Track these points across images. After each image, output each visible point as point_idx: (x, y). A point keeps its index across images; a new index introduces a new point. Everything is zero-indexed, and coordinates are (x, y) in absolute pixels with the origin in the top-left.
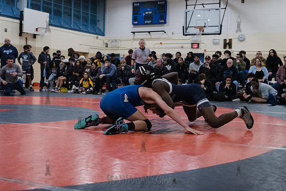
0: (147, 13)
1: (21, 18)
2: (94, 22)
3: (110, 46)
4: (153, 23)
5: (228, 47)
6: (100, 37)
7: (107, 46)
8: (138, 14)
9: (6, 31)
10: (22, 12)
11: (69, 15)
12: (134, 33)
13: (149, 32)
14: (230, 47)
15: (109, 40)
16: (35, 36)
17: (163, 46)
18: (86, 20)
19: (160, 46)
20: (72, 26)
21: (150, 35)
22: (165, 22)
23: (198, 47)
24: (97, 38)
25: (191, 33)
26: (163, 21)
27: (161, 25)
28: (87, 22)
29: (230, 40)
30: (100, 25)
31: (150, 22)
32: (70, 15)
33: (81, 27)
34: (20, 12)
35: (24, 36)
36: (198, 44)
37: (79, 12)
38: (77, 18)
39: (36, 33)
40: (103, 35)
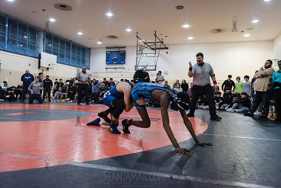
0: (114, 57)
1: (39, 58)
2: (84, 62)
3: (93, 76)
4: (118, 64)
8: (109, 58)
9: (30, 65)
10: (40, 54)
12: (107, 68)
13: (115, 68)
15: (92, 73)
16: (48, 69)
18: (79, 60)
19: (122, 76)
20: (70, 63)
21: (116, 70)
22: (125, 63)
26: (123, 62)
27: (122, 64)
30: (87, 64)
31: (116, 62)
32: (70, 57)
33: (76, 65)
35: (41, 68)
37: (75, 56)
38: (73, 59)
39: (49, 67)
40: (89, 69)
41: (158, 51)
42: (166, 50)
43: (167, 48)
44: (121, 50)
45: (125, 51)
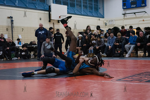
1: (49, 10)
2: (97, 9)
3: (109, 25)
4: (137, 7)
6: (101, 19)
7: (106, 25)
8: (126, 1)
10: (50, 7)
11: (80, 6)
12: (124, 14)
13: (135, 13)
15: (107, 21)
16: (58, 21)
17: (145, 22)
18: (91, 8)
19: (143, 22)
20: (82, 13)
21: (135, 15)
22: (146, 6)
24: (99, 20)
26: (144, 5)
27: (143, 8)
28: (92, 10)
30: (100, 11)
31: (135, 6)
33: (88, 13)
34: (48, 7)
35: (52, 22)
37: (86, 3)
38: (85, 7)
40: (103, 17)
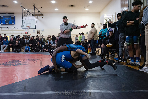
0: (6, 20)
5: (38, 33)
8: (2, 20)
12: (1, 27)
13: (8, 27)
14: (39, 33)
19: (13, 33)
22: (14, 24)
23: (28, 33)
25: (25, 28)
26: (13, 23)
29: (39, 31)
31: (8, 23)
36: (28, 32)
41: (36, 16)
42: (42, 16)
43: (43, 15)
44: (11, 15)
45: (14, 16)
